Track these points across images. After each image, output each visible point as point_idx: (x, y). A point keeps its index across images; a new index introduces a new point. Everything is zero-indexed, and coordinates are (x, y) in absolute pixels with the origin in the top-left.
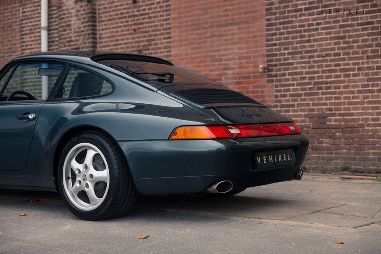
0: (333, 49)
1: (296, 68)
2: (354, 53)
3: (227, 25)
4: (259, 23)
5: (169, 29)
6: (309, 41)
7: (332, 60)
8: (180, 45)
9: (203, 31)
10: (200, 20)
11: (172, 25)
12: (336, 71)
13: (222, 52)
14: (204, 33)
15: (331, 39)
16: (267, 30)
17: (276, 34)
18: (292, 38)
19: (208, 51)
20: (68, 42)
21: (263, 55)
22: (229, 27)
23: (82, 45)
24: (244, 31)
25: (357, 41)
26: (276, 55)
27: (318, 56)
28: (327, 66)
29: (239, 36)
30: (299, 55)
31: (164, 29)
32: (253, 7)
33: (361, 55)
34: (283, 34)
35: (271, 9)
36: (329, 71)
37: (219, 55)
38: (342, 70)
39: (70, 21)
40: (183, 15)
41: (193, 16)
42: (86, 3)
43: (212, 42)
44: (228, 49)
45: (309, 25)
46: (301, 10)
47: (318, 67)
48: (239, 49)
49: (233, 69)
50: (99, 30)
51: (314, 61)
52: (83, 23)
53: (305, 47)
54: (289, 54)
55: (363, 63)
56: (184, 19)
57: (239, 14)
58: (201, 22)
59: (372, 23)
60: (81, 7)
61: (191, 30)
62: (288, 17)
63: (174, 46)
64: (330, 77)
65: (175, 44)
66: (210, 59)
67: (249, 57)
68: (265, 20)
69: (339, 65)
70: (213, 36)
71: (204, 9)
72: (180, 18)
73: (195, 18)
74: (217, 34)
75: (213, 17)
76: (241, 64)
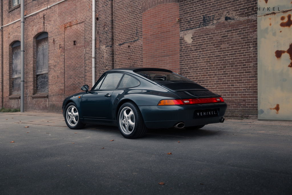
0: (205, 66)
1: (191, 74)
2: (213, 68)
3: (164, 56)
4: (177, 56)
5: (142, 58)
6: (196, 63)
7: (205, 71)
9: (155, 59)
10: (154, 54)
11: (143, 56)
12: (206, 75)
14: (156, 60)
15: (204, 62)
16: (180, 58)
17: (183, 60)
18: (190, 62)
20: (103, 63)
21: (178, 69)
22: (165, 57)
23: (108, 65)
24: (171, 59)
25: (214, 63)
26: (183, 69)
27: (200, 69)
28: (203, 73)
29: (169, 61)
30: (192, 69)
31: (140, 58)
32: (175, 49)
33: (216, 69)
34: (186, 60)
35: (181, 50)
36: (204, 75)
38: (208, 75)
39: (104, 54)
40: (147, 52)
41: (151, 52)
42: (110, 47)
43: (159, 63)
45: (196, 56)
46: (193, 50)
47: (199, 74)
48: (169, 66)
50: (115, 58)
51: (198, 71)
52: (109, 55)
53: (194, 65)
54: (188, 68)
55: (216, 72)
56: (148, 54)
57: (169, 52)
58: (155, 55)
59: (220, 56)
60: (108, 49)
61: (151, 58)
62: (188, 53)
64: (204, 78)
67: (173, 70)
68: (179, 54)
69: (207, 73)
70: (159, 61)
71: (156, 50)
72: (146, 53)
73: (152, 53)
74: (161, 60)
75: (159, 53)
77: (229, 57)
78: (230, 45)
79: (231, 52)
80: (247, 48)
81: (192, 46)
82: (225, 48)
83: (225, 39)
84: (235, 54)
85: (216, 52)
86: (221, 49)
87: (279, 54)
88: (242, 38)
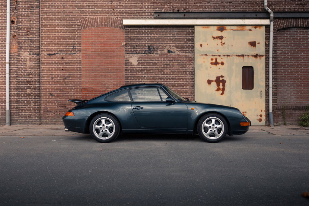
4: (122, 73)
5: (81, 71)
8: (86, 78)
10: (96, 69)
11: (82, 70)
13: (106, 82)
14: (98, 74)
16: (125, 76)
17: (129, 78)
18: (135, 80)
19: (100, 81)
20: (24, 71)
22: (109, 73)
23: (33, 73)
24: (115, 75)
29: (113, 77)
31: (78, 71)
32: (120, 67)
34: (132, 78)
35: (127, 69)
37: (105, 83)
39: (26, 62)
40: (88, 66)
41: (92, 67)
42: (36, 55)
44: (108, 81)
45: (141, 76)
46: (138, 71)
48: (113, 81)
49: (111, 88)
50: (42, 67)
52: (34, 63)
56: (88, 68)
57: (114, 69)
59: (163, 78)
60: (33, 57)
61: (91, 73)
62: (133, 73)
63: (83, 78)
65: (83, 77)
66: (100, 84)
67: (118, 85)
70: (102, 76)
71: (98, 66)
72: (86, 67)
75: (102, 69)
76: (114, 87)
77: (171, 80)
78: (171, 71)
79: (172, 76)
80: (185, 75)
81: (137, 67)
82: (168, 73)
83: (168, 66)
84: (176, 78)
85: (160, 75)
86: (163, 73)
87: (209, 82)
88: (181, 68)
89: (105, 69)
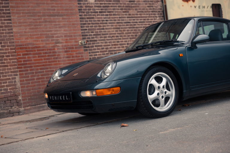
0: (115, 34)
1: (99, 43)
2: (124, 36)
3: (55, 16)
4: (75, 17)
6: (103, 29)
7: (115, 39)
8: (20, 26)
9: (37, 18)
10: (34, 10)
11: (11, 11)
12: (117, 45)
13: (53, 32)
14: (39, 19)
15: (114, 28)
16: (81, 21)
17: (85, 24)
18: (95, 27)
19: (43, 31)
21: (80, 35)
22: (56, 17)
24: (66, 20)
25: (125, 31)
26: (87, 35)
27: (109, 37)
28: (114, 42)
29: (64, 23)
30: (99, 36)
32: (71, 7)
33: (127, 37)
34: (89, 24)
35: (81, 10)
36: (115, 45)
37: (52, 34)
38: (120, 44)
41: (28, 7)
43: (45, 25)
44: (57, 31)
45: (102, 21)
46: (97, 12)
47: (109, 42)
48: (64, 30)
49: (62, 43)
51: (107, 40)
53: (102, 32)
54: (94, 35)
55: (128, 41)
56: (21, 8)
57: (63, 10)
58: (35, 11)
59: (130, 23)
61: (28, 16)
63: (14, 26)
64: (115, 48)
65: (15, 25)
66: (45, 36)
67: (72, 36)
68: (78, 15)
69: (118, 42)
70: (46, 22)
73: (30, 8)
74: (48, 20)
75: (45, 10)
76: (67, 40)
77: (139, 25)
78: (138, 12)
79: (140, 20)
80: (154, 17)
81: (95, 6)
82: (134, 15)
83: (133, 4)
84: (144, 22)
85: (125, 17)
86: (130, 15)
88: (148, 7)
89: (48, 10)
